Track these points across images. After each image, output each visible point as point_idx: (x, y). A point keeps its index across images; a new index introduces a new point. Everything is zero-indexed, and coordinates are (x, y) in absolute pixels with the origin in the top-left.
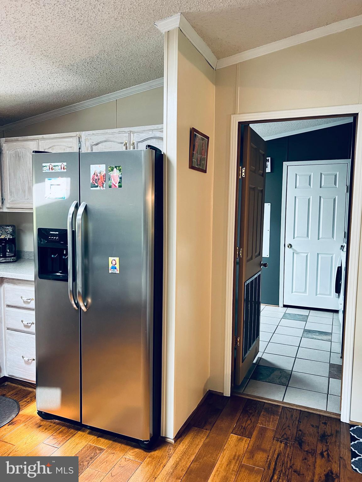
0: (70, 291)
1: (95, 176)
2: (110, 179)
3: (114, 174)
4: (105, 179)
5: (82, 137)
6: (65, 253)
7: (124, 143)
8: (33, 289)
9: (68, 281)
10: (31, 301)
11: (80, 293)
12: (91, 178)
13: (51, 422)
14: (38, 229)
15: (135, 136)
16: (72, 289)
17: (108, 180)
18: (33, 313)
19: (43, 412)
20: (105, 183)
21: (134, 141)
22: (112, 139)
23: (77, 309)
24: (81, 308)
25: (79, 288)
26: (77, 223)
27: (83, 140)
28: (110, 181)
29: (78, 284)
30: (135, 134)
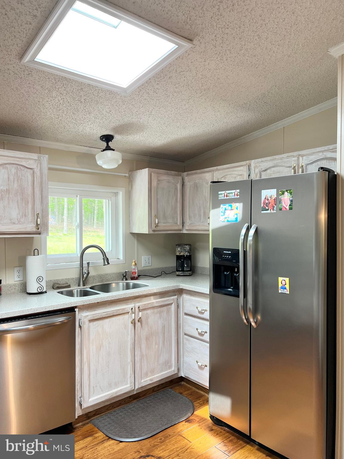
0: (242, 306)
1: (266, 200)
2: (281, 202)
3: (285, 197)
4: (275, 203)
5: (252, 165)
6: (236, 271)
7: (293, 167)
8: (208, 301)
9: (239, 297)
10: (205, 312)
11: (251, 310)
12: (262, 202)
13: (222, 429)
14: (213, 249)
15: (304, 159)
16: (243, 305)
17: (279, 202)
18: (208, 323)
19: (215, 417)
20: (276, 207)
21: (303, 164)
22: (280, 164)
23: (247, 324)
24: (251, 324)
25: (250, 305)
26: (249, 244)
27: (252, 167)
28: (281, 204)
29: (249, 301)
30: (304, 157)
